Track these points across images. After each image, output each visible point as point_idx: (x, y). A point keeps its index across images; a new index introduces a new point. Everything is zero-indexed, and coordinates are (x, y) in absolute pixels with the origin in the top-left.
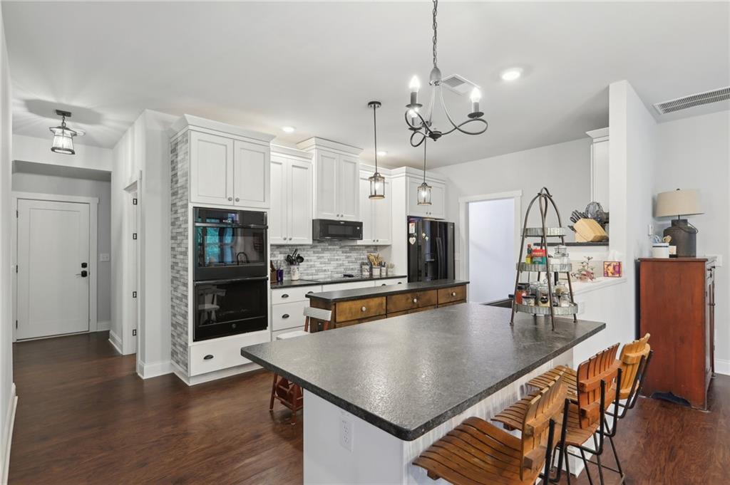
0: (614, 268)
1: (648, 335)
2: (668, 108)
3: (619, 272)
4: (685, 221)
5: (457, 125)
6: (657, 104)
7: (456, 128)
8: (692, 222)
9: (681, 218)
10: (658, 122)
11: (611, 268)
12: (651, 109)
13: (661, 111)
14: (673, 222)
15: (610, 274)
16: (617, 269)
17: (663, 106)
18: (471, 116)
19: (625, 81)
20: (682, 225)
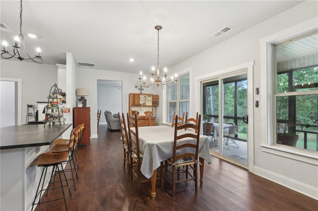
0: (68, 110)
1: (83, 124)
2: (80, 64)
3: (70, 111)
4: (84, 97)
5: (31, 58)
6: (78, 62)
7: (31, 59)
8: (86, 98)
9: (83, 96)
10: (77, 67)
11: (67, 110)
12: (76, 63)
13: (78, 64)
14: (81, 97)
15: (67, 112)
16: (69, 110)
17: (79, 63)
18: (36, 56)
19: (71, 54)
20: (83, 98)
